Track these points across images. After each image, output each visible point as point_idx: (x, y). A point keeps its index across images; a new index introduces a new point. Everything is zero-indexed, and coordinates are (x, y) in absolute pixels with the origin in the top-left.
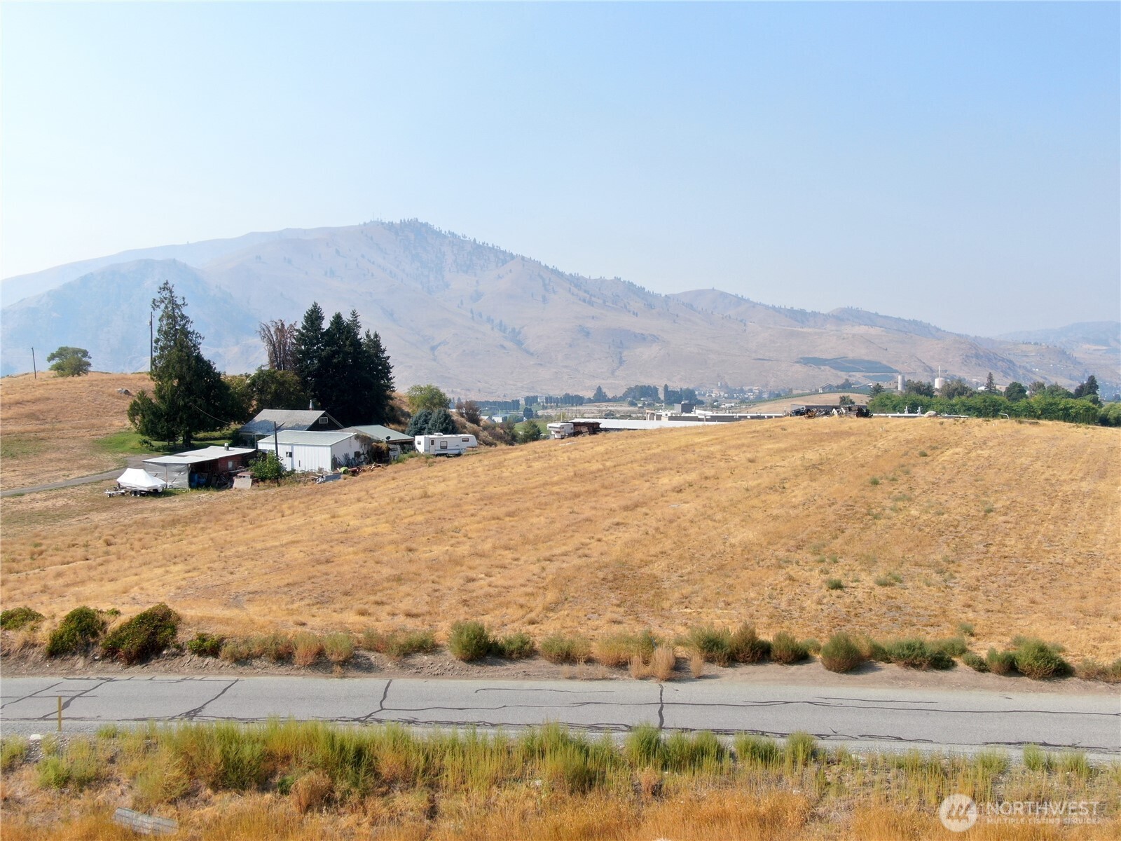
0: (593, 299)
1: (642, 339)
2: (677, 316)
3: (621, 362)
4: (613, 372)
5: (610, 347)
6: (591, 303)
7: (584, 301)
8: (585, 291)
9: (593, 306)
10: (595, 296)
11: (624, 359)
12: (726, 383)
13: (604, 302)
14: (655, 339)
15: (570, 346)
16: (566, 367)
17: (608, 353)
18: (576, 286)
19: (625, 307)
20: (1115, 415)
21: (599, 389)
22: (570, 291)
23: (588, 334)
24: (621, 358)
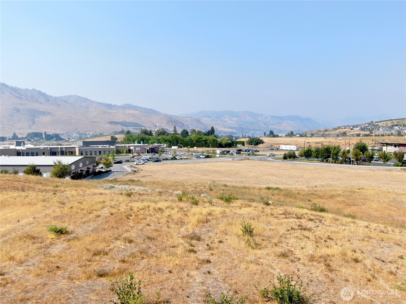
0: (22, 97)
1: (44, 113)
2: (60, 104)
3: (34, 123)
4: (30, 127)
5: (29, 116)
6: (20, 98)
7: (17, 97)
8: (18, 93)
9: (21, 99)
10: (23, 96)
11: (35, 121)
12: (79, 131)
13: (27, 98)
14: (49, 113)
15: (10, 116)
16: (8, 125)
17: (28, 119)
18: (14, 91)
19: (37, 100)
20: (225, 143)
21: (15, 134)
22: (11, 93)
23: (18, 111)
24: (34, 121)
